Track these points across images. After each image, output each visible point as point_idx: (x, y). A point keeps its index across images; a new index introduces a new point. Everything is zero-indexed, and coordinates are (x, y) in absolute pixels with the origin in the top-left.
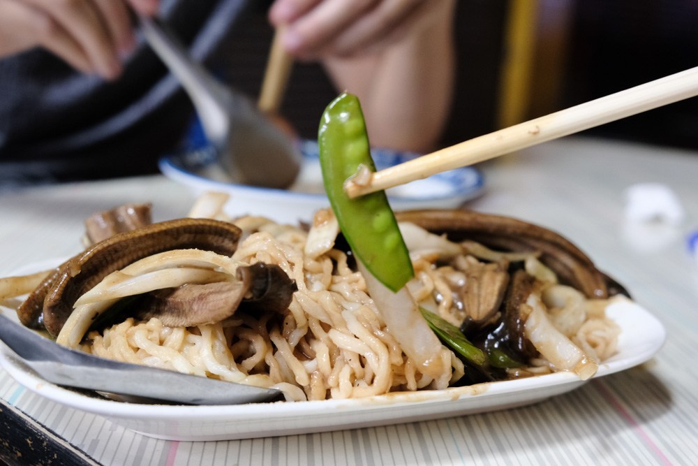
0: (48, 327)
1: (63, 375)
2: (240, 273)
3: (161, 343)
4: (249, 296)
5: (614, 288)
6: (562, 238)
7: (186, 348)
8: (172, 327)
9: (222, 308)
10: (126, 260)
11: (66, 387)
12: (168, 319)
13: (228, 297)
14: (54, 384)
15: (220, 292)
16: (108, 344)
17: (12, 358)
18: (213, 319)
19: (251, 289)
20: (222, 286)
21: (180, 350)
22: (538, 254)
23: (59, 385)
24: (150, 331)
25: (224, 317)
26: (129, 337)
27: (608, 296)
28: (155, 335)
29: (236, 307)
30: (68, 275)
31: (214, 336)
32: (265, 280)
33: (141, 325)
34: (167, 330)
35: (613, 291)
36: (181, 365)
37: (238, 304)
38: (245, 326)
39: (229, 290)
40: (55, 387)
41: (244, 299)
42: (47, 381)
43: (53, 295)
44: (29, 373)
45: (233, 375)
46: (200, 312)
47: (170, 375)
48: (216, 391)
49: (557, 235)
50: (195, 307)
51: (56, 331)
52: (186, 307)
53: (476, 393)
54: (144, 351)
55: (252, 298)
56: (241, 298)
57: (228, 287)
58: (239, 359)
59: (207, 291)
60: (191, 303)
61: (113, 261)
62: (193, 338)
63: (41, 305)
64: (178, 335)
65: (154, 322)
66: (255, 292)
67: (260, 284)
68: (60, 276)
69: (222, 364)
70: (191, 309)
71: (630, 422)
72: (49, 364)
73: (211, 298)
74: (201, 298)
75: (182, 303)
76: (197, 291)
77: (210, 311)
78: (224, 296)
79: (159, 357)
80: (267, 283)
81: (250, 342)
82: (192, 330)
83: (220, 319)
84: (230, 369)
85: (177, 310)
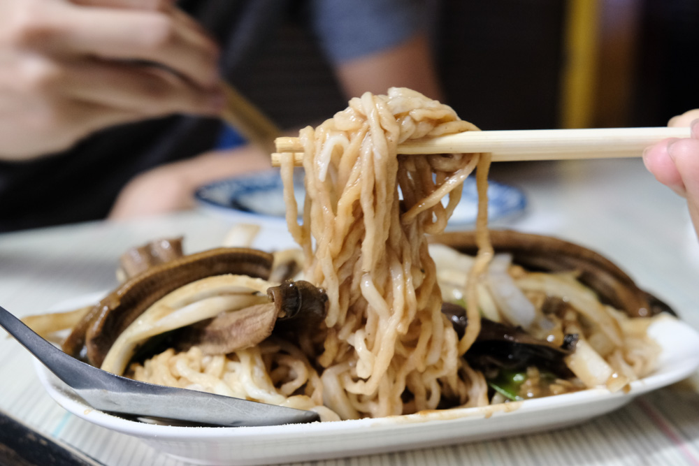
0: (91, 359)
1: (109, 402)
2: (272, 294)
3: (202, 371)
4: (283, 315)
5: (658, 307)
6: (599, 256)
7: (227, 376)
8: (212, 355)
9: (259, 330)
10: (162, 291)
11: (112, 413)
12: (209, 348)
13: (263, 319)
14: (101, 410)
15: (255, 315)
16: (151, 374)
17: (58, 388)
18: (252, 342)
19: (283, 308)
20: (257, 310)
21: (221, 377)
22: (577, 273)
23: (105, 412)
24: (191, 360)
25: (262, 338)
26: (171, 366)
27: (652, 314)
28: (196, 364)
29: (272, 327)
30: (109, 307)
31: (253, 362)
32: (296, 298)
33: (182, 356)
34: (206, 359)
35: (656, 309)
36: (220, 389)
37: (274, 324)
38: (283, 353)
39: (264, 312)
40: (101, 412)
41: (278, 318)
42: (94, 408)
43: (95, 328)
44: (76, 401)
45: (272, 397)
46: (239, 338)
47: (211, 399)
48: (255, 413)
49: (594, 253)
50: (234, 333)
51: (99, 363)
52: (226, 335)
53: (509, 410)
54: (185, 379)
55: (285, 317)
56: (275, 319)
57: (262, 309)
58: (278, 385)
59: (243, 316)
60: (229, 330)
61: (150, 293)
62: (232, 365)
63: (83, 339)
64: (218, 363)
65: (194, 351)
66: (289, 311)
67: (291, 302)
68: (100, 309)
69: (261, 388)
70: (231, 336)
71: (674, 440)
72: (96, 391)
73: (248, 322)
74: (238, 323)
75: (220, 332)
76: (234, 317)
77: (247, 334)
78: (259, 319)
79: (201, 383)
80: (298, 300)
81: (289, 368)
82: (231, 356)
83: (259, 341)
84: (269, 393)
85: (217, 338)
